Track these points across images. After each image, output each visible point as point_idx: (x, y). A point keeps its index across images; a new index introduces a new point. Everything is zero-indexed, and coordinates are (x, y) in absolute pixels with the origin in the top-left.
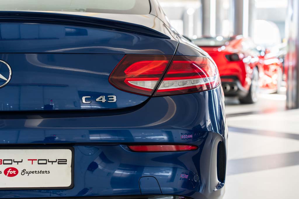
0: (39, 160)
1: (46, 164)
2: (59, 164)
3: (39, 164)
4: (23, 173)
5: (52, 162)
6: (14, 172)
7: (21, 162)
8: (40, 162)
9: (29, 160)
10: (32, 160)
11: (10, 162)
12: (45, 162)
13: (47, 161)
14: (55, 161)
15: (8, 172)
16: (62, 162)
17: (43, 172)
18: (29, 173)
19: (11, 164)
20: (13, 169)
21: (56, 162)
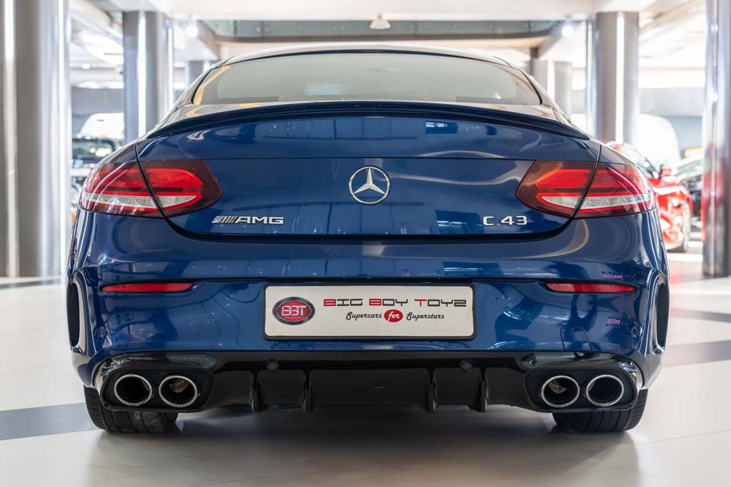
0: (429, 300)
1: (439, 305)
2: (455, 306)
3: (429, 305)
4: (409, 318)
5: (447, 303)
6: (397, 315)
7: (406, 302)
8: (431, 303)
9: (416, 300)
10: (421, 300)
11: (392, 302)
12: (437, 303)
13: (440, 302)
14: (451, 301)
15: (390, 315)
16: (460, 303)
17: (436, 317)
18: (417, 318)
19: (393, 305)
20: (396, 312)
21: (452, 303)
